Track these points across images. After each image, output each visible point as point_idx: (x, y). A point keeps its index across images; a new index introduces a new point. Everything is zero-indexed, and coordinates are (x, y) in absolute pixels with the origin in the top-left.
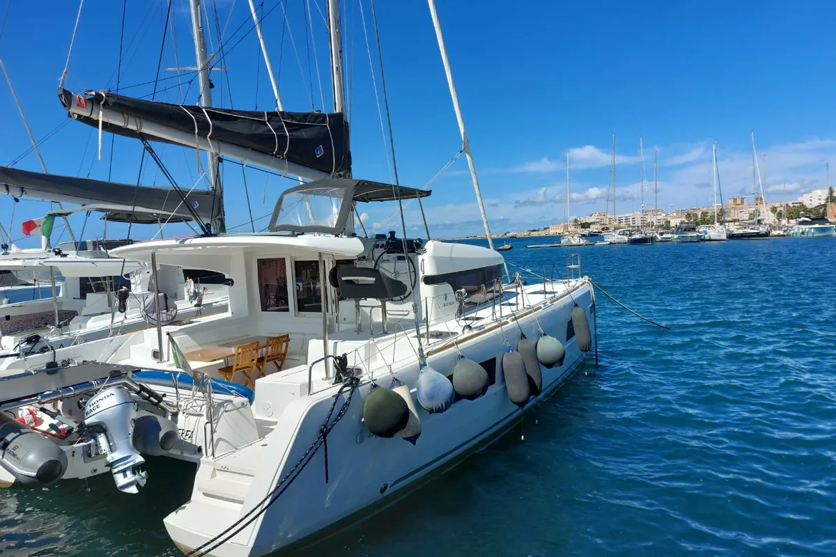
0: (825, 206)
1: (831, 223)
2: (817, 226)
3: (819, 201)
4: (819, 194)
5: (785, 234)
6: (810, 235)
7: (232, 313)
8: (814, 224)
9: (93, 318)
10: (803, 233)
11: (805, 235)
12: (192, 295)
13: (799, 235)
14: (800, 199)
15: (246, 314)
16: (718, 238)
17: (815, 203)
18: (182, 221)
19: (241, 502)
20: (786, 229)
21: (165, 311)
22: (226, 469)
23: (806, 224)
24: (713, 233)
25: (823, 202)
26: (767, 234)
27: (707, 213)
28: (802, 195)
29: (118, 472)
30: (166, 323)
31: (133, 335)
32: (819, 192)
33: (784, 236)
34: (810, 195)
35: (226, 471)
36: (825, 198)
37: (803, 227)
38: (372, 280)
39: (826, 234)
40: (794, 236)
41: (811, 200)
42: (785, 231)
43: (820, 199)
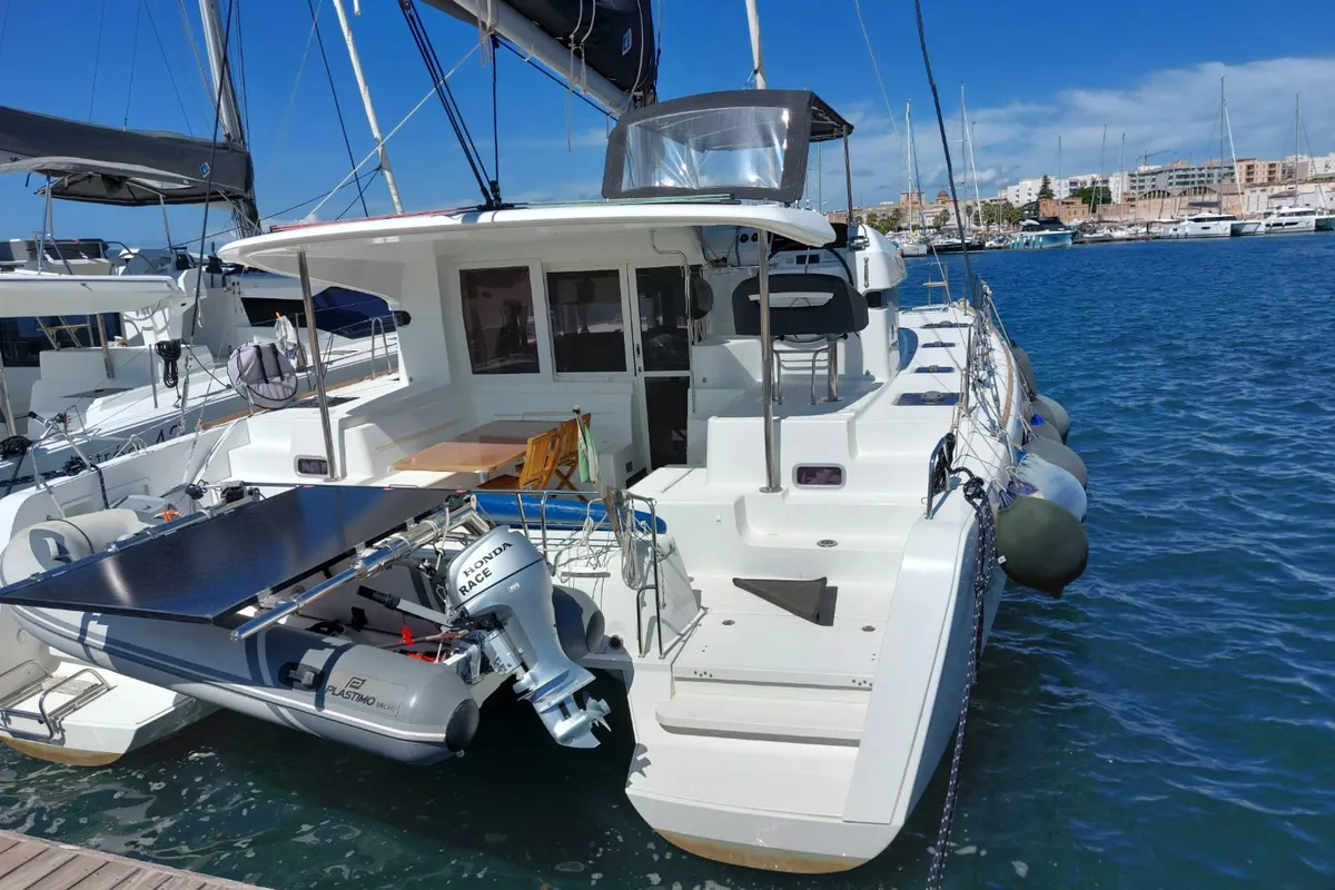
0: (1037, 203)
1: (1066, 228)
2: (1047, 232)
3: (1029, 198)
4: (1030, 186)
5: (1002, 245)
6: (1037, 247)
7: (411, 380)
8: (1043, 229)
9: (98, 401)
10: (1027, 243)
11: (1031, 247)
12: (291, 348)
13: (1021, 247)
14: (1002, 195)
15: (446, 379)
16: (915, 253)
17: (1024, 200)
18: (221, 199)
19: (855, 743)
20: (1001, 237)
21: (277, 379)
22: (707, 677)
23: (1032, 230)
24: (906, 245)
25: (1034, 198)
26: (981, 246)
27: (875, 215)
28: (1004, 187)
29: (551, 709)
30: (283, 403)
31: (229, 428)
32: (1029, 183)
33: (1000, 248)
34: (1016, 187)
35: (706, 680)
36: (1038, 191)
37: (1028, 234)
38: (821, 298)
39: (1058, 244)
40: (1016, 247)
41: (1018, 196)
42: (1000, 241)
43: (1030, 194)
